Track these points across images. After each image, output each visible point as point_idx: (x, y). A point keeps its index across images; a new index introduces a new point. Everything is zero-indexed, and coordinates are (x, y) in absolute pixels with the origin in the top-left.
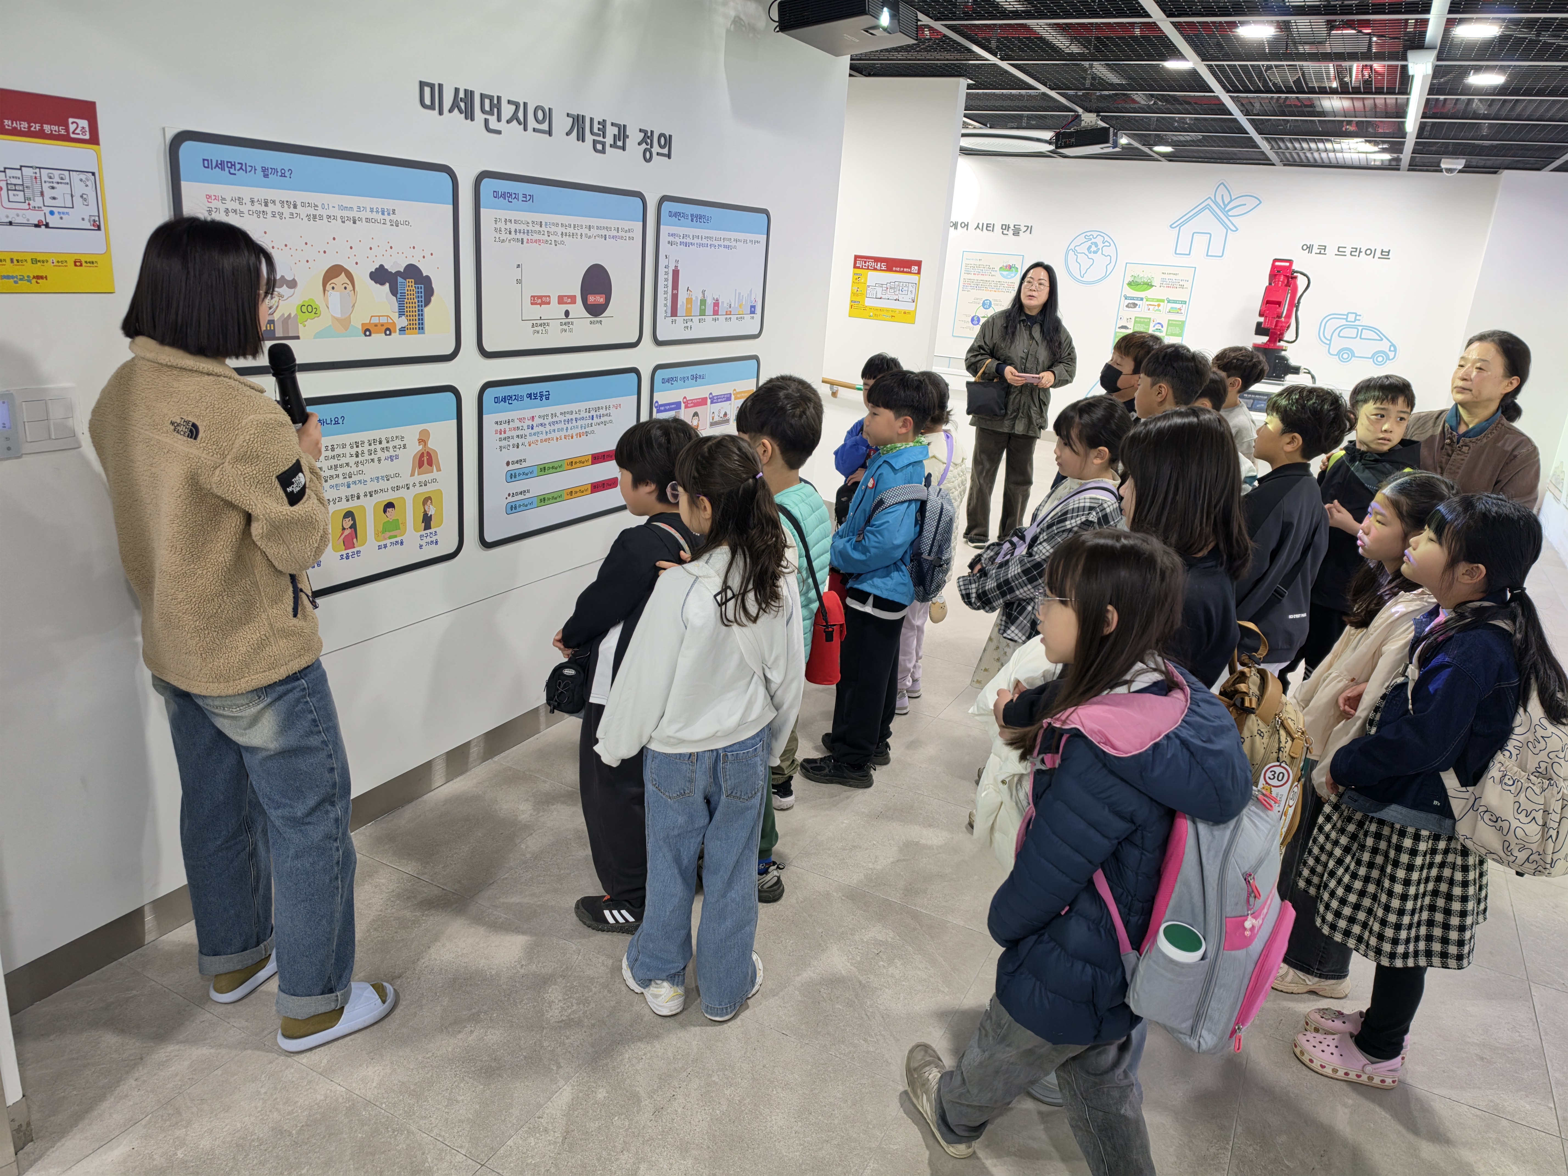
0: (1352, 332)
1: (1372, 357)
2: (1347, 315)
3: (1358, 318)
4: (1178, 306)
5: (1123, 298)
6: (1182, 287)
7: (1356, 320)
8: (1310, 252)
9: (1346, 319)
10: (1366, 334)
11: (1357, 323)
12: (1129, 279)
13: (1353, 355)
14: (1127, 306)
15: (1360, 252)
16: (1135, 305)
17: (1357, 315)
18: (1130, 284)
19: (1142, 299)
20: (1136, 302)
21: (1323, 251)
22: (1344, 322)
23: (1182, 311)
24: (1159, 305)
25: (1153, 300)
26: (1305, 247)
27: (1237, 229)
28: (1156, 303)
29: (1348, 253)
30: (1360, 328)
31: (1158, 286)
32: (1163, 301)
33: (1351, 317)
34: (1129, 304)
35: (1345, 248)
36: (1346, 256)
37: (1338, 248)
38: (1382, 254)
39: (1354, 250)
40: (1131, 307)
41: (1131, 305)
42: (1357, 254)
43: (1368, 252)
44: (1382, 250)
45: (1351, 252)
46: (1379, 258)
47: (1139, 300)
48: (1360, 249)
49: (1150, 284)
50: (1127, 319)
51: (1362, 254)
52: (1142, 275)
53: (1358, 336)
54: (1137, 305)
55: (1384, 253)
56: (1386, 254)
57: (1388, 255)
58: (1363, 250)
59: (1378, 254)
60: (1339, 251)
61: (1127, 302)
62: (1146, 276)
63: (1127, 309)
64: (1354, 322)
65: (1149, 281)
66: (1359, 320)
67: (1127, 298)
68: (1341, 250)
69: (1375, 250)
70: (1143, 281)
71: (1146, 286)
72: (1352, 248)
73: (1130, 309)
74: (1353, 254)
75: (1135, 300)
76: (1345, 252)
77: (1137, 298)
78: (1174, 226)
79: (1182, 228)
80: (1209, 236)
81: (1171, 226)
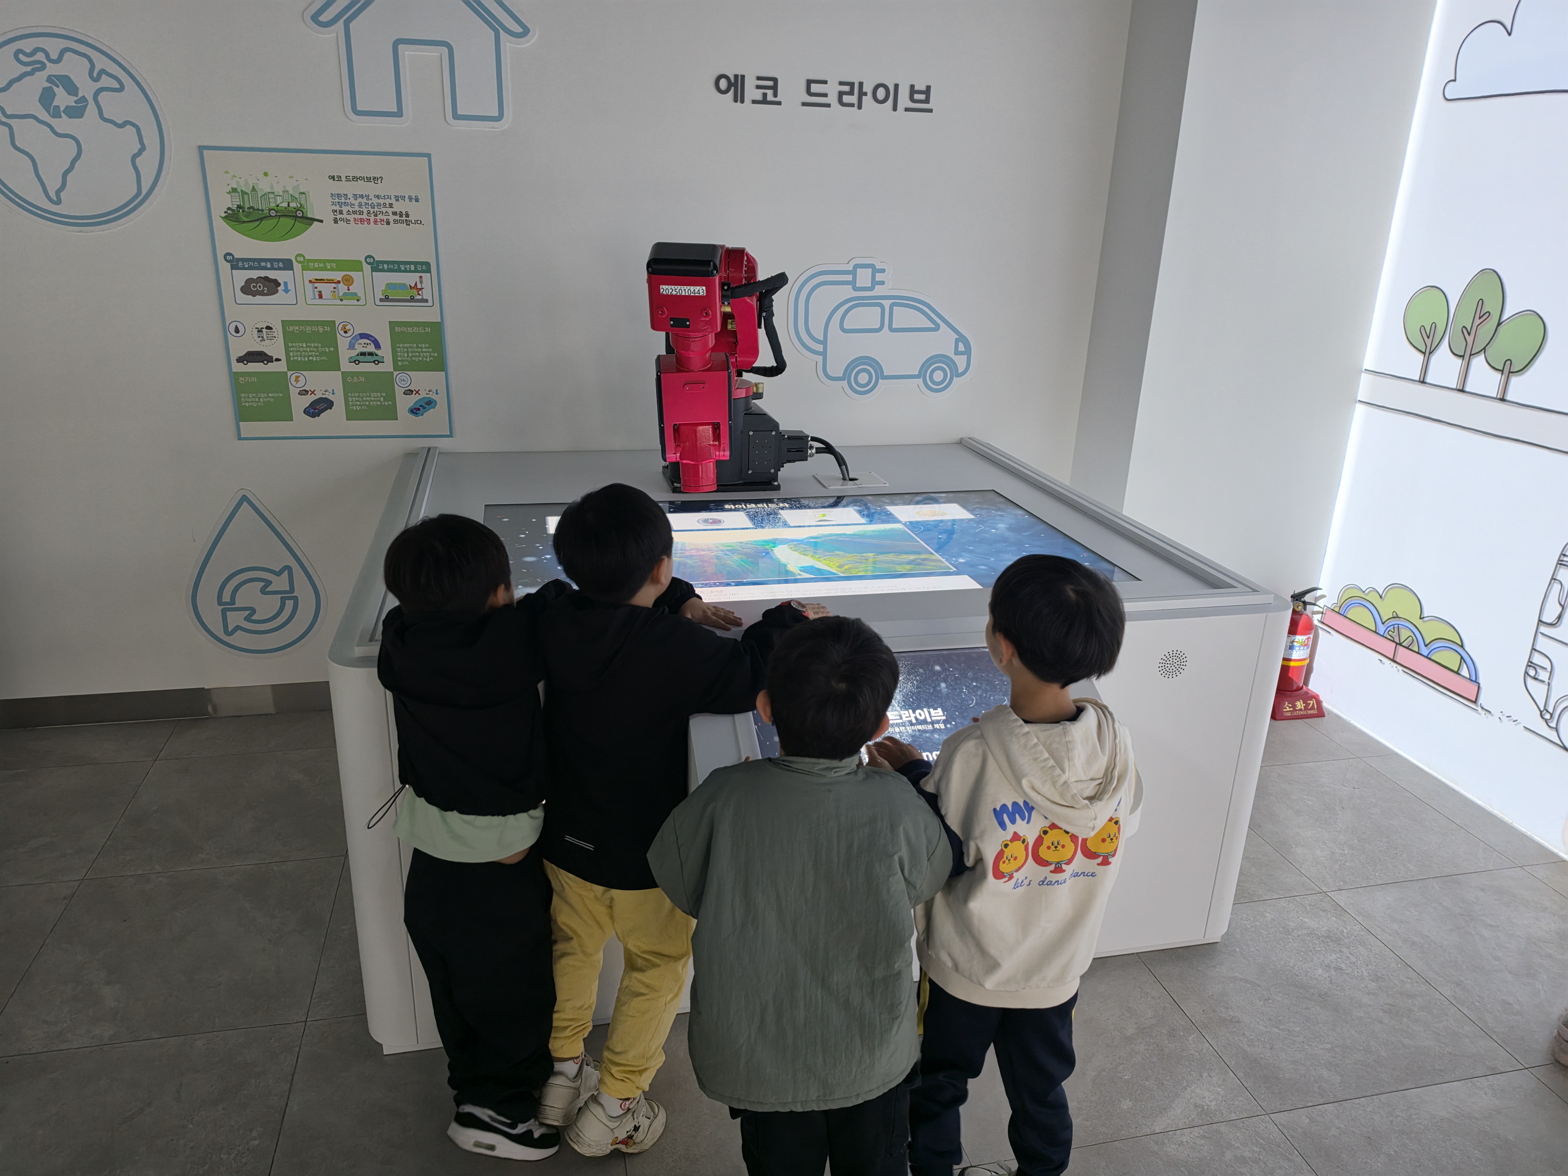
0: (871, 316)
1: (921, 374)
2: (853, 272)
3: (879, 277)
4: (410, 279)
5: (225, 267)
6: (404, 218)
7: (875, 283)
8: (739, 98)
9: (853, 283)
10: (904, 317)
11: (878, 291)
12: (222, 202)
13: (881, 375)
14: (248, 289)
15: (862, 94)
16: (272, 286)
17: (875, 271)
18: (233, 217)
19: (287, 265)
20: (272, 274)
21: (770, 97)
22: (848, 292)
23: (426, 294)
24: (348, 281)
25: (323, 264)
26: (723, 84)
27: (526, 31)
28: (338, 275)
29: (832, 99)
30: (887, 303)
31: (328, 218)
32: (356, 266)
33: (864, 278)
34: (249, 281)
35: (825, 82)
36: (828, 105)
37: (809, 82)
38: (912, 100)
39: (847, 88)
40: (262, 293)
41: (260, 287)
42: (853, 99)
43: (881, 93)
44: (912, 87)
45: (841, 94)
46: (907, 110)
47: (279, 269)
48: (861, 84)
49: (299, 214)
50: (260, 331)
51: (867, 100)
52: (264, 187)
53: (887, 324)
54: (277, 283)
55: (917, 97)
56: (922, 97)
57: (927, 101)
58: (868, 88)
59: (904, 100)
60: (809, 92)
61: (242, 276)
62: (278, 190)
63: (249, 299)
64: (871, 289)
65: (293, 205)
66: (882, 283)
67: (236, 263)
68: (815, 88)
69: (896, 86)
70: (273, 205)
71: (288, 222)
72: (841, 83)
73: (259, 299)
74: (846, 99)
75: (265, 268)
76: (825, 95)
77: (271, 261)
78: (324, 18)
79: (352, 25)
80: (445, 50)
81: (315, 18)
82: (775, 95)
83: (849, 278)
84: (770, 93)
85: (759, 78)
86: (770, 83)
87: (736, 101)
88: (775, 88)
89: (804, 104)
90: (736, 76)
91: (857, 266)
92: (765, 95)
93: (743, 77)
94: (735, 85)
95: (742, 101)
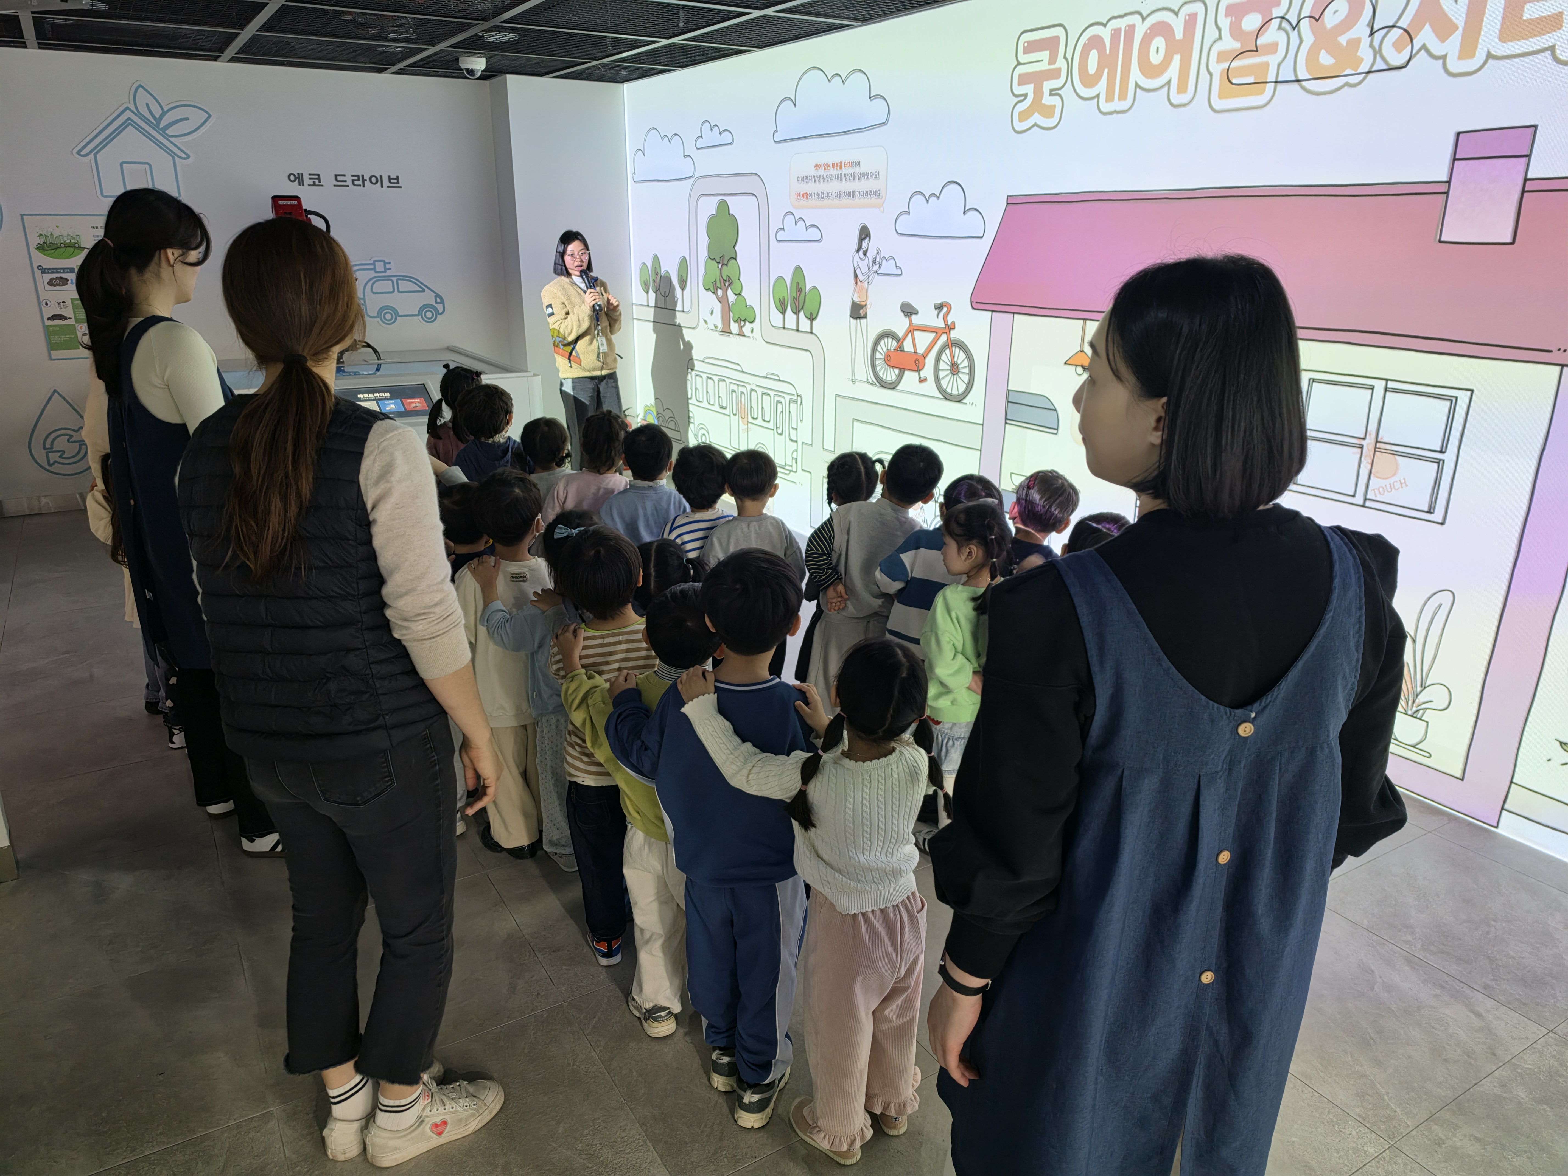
0: (387, 286)
1: (420, 314)
2: (374, 264)
3: (388, 266)
5: (38, 273)
7: (386, 269)
8: (301, 183)
9: (374, 269)
10: (404, 285)
11: (388, 273)
12: (35, 241)
13: (397, 315)
14: (50, 283)
15: (364, 180)
16: (64, 281)
17: (385, 263)
18: (41, 248)
20: (64, 276)
21: (317, 183)
22: (372, 274)
26: (292, 178)
27: (188, 157)
29: (349, 183)
30: (394, 279)
33: (380, 267)
34: (52, 279)
35: (344, 175)
36: (348, 186)
37: (336, 176)
38: (390, 182)
39: (356, 178)
40: (59, 285)
41: (58, 282)
42: (360, 183)
43: (374, 180)
44: (389, 177)
45: (353, 181)
46: (388, 187)
47: (67, 272)
48: (363, 176)
49: (77, 245)
50: (59, 304)
51: (367, 183)
52: (56, 233)
53: (395, 289)
54: (67, 280)
55: (392, 181)
56: (395, 181)
57: (398, 183)
58: (367, 177)
59: (386, 182)
60: (336, 180)
61: (48, 277)
62: (65, 234)
63: (53, 288)
64: (385, 272)
65: (73, 241)
66: (390, 269)
67: (44, 271)
68: (339, 178)
69: (381, 177)
70: (62, 241)
71: (72, 249)
72: (352, 176)
73: (58, 288)
74: (356, 183)
75: (60, 273)
76: (346, 181)
77: (63, 269)
78: (83, 153)
79: (98, 156)
80: (147, 166)
81: (78, 153)
82: (320, 182)
83: (372, 267)
84: (317, 181)
85: (310, 175)
86: (317, 177)
87: (300, 185)
88: (319, 179)
89: (335, 186)
90: (298, 174)
91: (375, 261)
92: (314, 182)
93: (302, 174)
94: (298, 178)
95: (303, 185)
